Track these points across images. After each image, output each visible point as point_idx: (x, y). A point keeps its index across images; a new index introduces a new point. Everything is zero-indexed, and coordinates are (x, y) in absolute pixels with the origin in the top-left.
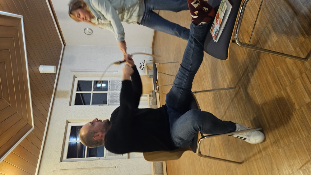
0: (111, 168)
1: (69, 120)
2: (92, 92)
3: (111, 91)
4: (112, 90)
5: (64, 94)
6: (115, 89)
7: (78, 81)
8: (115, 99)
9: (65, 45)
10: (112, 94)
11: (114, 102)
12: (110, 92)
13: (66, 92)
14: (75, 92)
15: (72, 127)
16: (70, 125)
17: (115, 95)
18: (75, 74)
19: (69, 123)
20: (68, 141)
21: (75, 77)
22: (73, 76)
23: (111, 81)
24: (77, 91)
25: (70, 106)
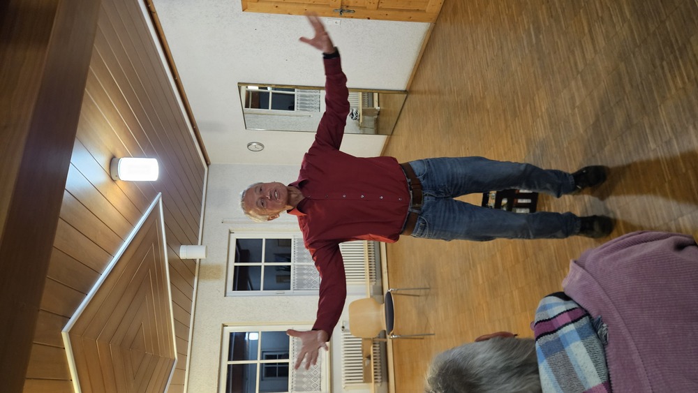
1: (225, 323)
2: (263, 264)
3: (298, 261)
4: (300, 260)
5: (213, 272)
6: (305, 259)
7: (237, 239)
8: (304, 279)
9: (208, 165)
10: (301, 268)
11: (304, 285)
12: (297, 263)
13: (218, 268)
14: (232, 264)
15: (231, 334)
16: (228, 330)
17: (305, 272)
18: (231, 229)
19: (225, 328)
20: (226, 362)
21: (230, 233)
22: (228, 232)
23: (296, 242)
24: (236, 261)
25: (225, 296)
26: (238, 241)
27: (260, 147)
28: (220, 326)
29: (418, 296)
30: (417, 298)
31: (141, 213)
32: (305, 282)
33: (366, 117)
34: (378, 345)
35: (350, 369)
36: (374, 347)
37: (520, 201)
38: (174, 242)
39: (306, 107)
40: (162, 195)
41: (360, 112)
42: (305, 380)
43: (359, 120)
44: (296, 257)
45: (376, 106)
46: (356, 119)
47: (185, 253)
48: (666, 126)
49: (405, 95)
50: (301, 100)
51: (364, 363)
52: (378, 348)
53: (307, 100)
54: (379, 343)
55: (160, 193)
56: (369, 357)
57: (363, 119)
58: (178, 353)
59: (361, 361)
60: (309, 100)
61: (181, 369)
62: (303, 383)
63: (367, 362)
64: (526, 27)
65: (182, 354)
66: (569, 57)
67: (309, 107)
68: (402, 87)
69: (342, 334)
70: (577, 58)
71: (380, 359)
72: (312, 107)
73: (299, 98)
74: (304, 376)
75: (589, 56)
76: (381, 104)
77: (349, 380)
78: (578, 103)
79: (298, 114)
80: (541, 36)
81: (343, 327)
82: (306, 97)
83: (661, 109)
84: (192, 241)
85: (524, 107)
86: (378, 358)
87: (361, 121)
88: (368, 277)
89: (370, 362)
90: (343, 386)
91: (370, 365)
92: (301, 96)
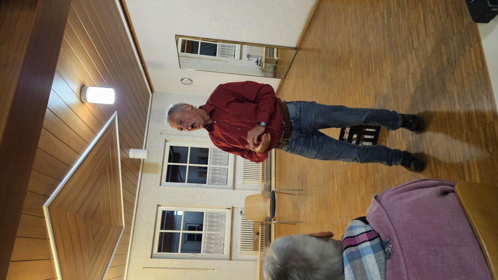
0: (210, 271)
1: (159, 204)
2: (188, 165)
3: (213, 164)
5: (152, 168)
6: (217, 163)
8: (216, 177)
9: (152, 92)
10: (214, 169)
11: (216, 181)
12: (212, 166)
13: (156, 165)
14: (166, 163)
15: (164, 212)
16: (161, 209)
17: (217, 172)
18: (167, 138)
19: (159, 207)
20: (159, 231)
21: (166, 141)
22: (164, 140)
23: (212, 150)
24: (169, 161)
25: (160, 185)
26: (171, 147)
27: (190, 82)
28: (156, 206)
29: (294, 195)
30: (293, 196)
31: (102, 125)
32: (217, 179)
33: (268, 65)
34: (265, 226)
35: (244, 241)
36: (262, 227)
37: (366, 137)
38: (126, 146)
39: (225, 54)
40: (118, 113)
41: (263, 60)
42: (213, 246)
43: (262, 66)
44: (212, 161)
45: (275, 57)
46: (260, 65)
47: (133, 154)
48: (468, 94)
49: (296, 51)
50: (221, 49)
51: (254, 237)
52: (265, 228)
53: (225, 49)
54: (266, 225)
55: (116, 112)
56: (258, 234)
57: (265, 66)
58: (125, 222)
59: (252, 236)
60: (227, 49)
61: (127, 233)
62: (212, 248)
63: (256, 237)
64: (382, 12)
65: (128, 223)
66: (408, 38)
67: (227, 54)
68: (294, 45)
69: (240, 216)
70: (414, 38)
71: (266, 235)
72: (229, 55)
73: (220, 47)
74: (212, 244)
75: (421, 38)
76: (279, 55)
77: (243, 248)
78: (411, 71)
79: (219, 59)
80: (391, 19)
81: (241, 212)
82: (225, 46)
83: (466, 81)
84: (139, 146)
85: (375, 69)
86: (264, 234)
87: (263, 67)
88: (261, 178)
89: (259, 237)
90: (239, 252)
91: (258, 239)
92: (222, 46)
